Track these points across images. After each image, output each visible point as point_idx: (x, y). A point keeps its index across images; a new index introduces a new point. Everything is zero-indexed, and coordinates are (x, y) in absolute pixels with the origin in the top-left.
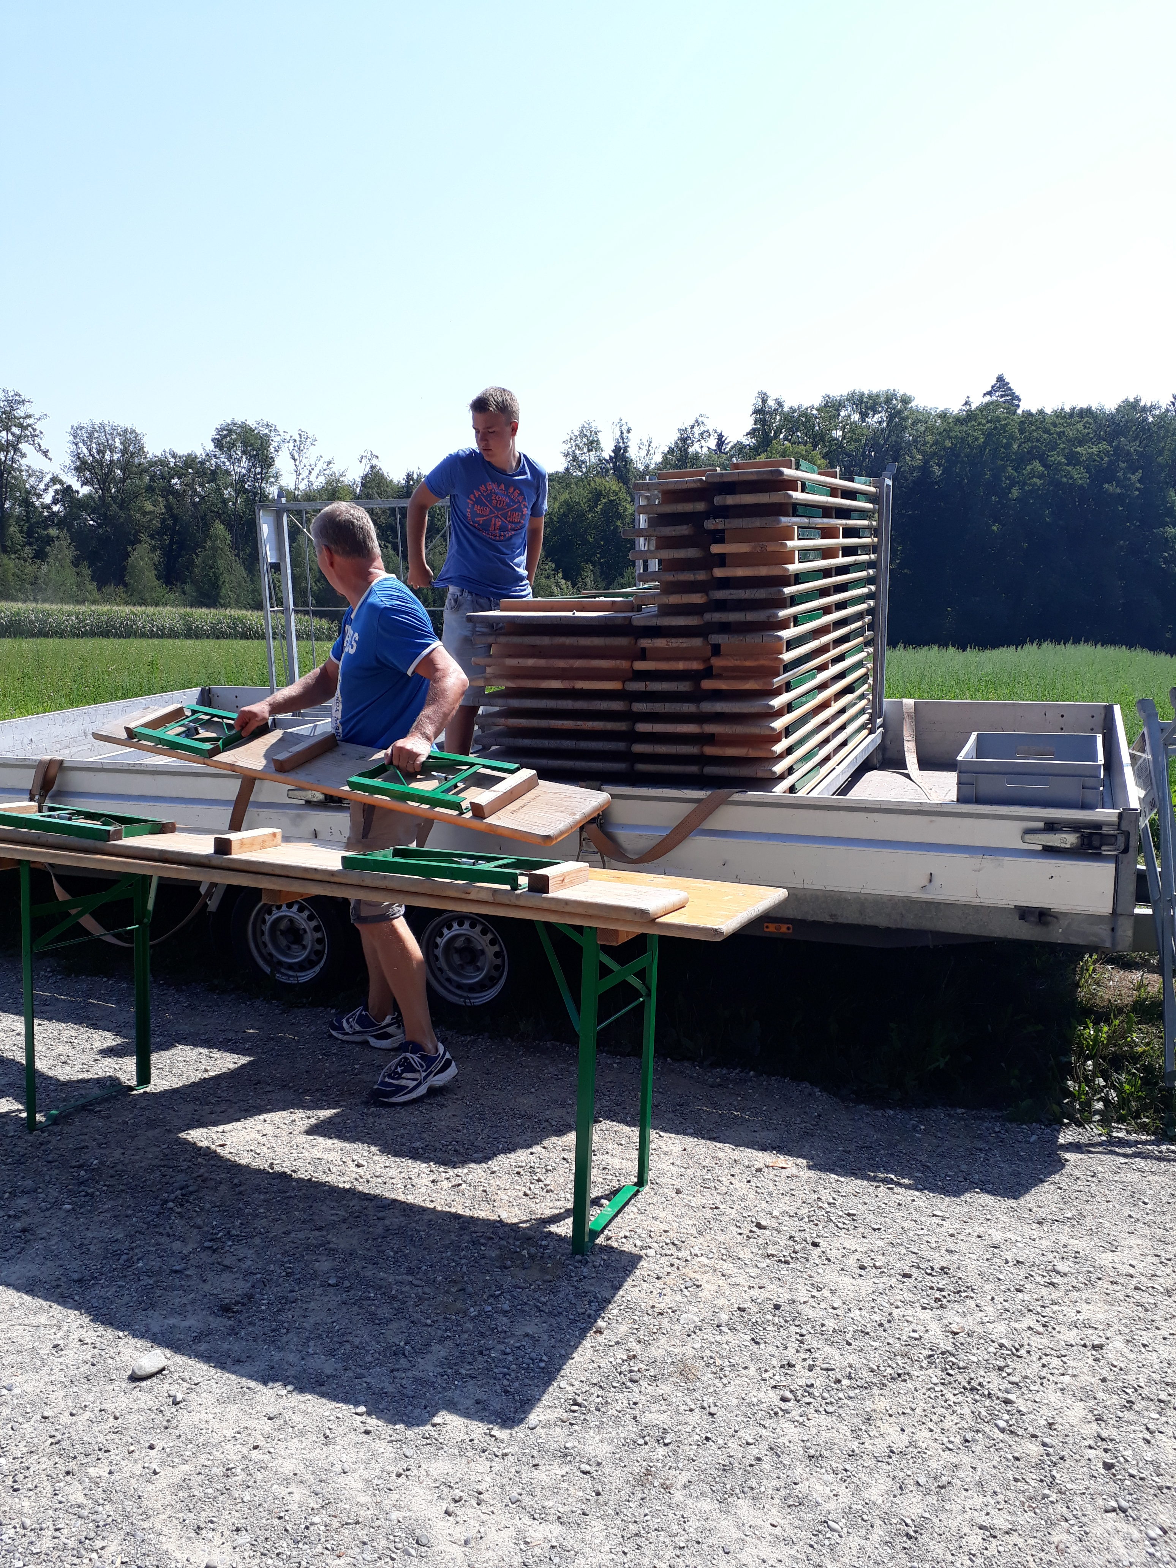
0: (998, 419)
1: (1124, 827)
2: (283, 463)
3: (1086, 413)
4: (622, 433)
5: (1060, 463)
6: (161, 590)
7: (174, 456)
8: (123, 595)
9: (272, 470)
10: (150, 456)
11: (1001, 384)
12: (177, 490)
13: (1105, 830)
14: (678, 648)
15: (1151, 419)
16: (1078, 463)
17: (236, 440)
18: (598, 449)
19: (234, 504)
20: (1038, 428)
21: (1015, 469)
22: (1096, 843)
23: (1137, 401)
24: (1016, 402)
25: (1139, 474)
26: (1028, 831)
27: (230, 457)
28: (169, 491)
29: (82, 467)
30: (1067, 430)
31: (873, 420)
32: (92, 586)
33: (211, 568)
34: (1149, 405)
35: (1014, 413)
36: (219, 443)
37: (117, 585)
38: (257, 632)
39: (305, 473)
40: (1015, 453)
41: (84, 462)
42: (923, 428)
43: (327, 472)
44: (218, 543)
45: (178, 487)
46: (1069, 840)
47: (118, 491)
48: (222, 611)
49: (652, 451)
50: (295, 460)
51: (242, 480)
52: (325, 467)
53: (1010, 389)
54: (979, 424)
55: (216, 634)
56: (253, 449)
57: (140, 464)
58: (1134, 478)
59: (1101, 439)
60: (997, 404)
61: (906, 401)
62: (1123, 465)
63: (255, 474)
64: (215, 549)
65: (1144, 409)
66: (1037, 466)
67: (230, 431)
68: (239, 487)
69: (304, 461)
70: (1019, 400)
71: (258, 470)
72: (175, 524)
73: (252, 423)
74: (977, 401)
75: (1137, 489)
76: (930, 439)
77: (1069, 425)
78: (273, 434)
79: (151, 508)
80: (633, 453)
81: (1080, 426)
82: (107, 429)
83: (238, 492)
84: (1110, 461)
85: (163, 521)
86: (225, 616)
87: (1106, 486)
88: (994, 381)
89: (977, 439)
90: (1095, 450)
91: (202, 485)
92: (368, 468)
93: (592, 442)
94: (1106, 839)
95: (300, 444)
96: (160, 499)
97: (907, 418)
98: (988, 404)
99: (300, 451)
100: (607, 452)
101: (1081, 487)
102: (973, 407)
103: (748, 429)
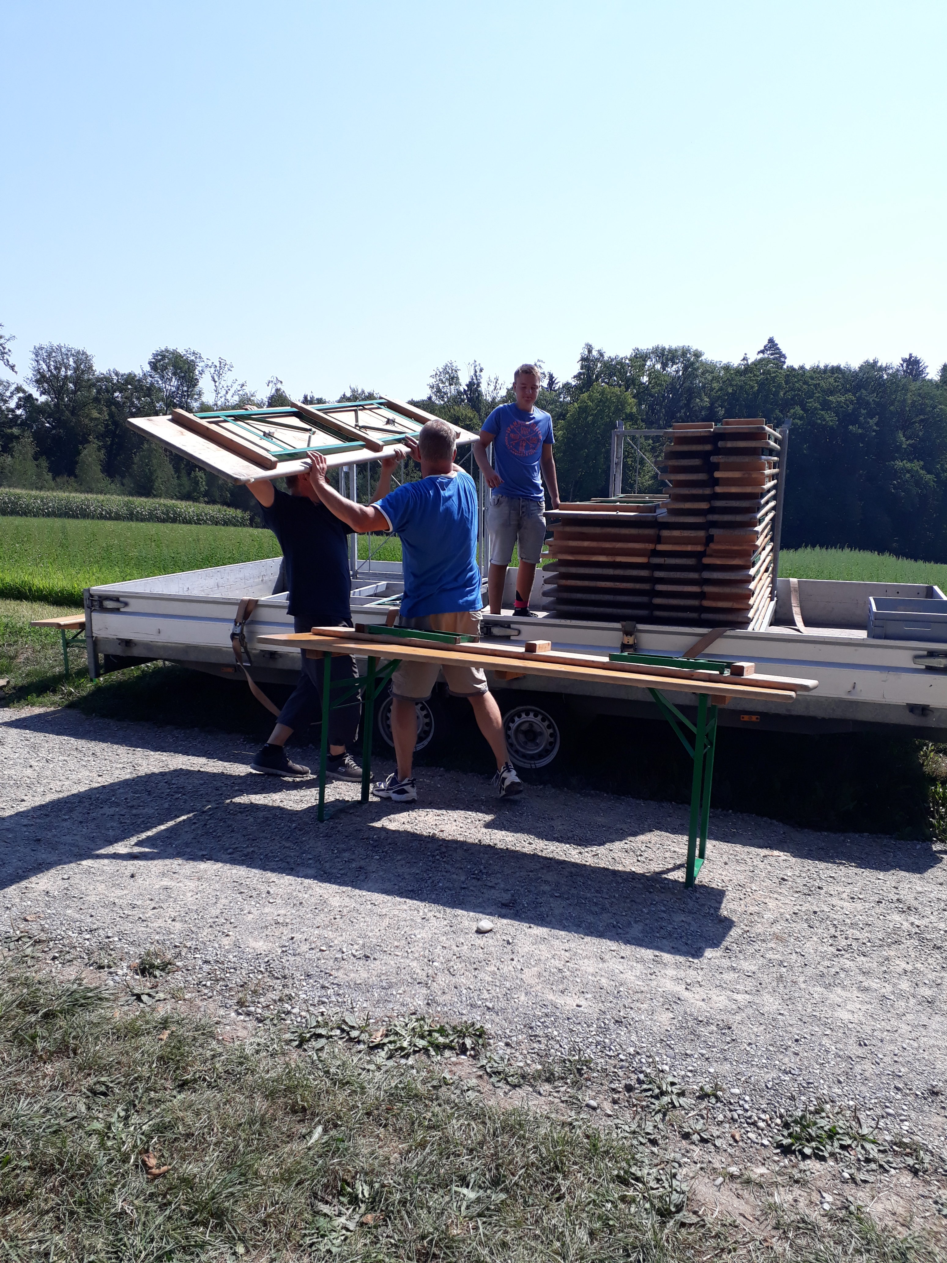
0: (769, 373)
2: (205, 384)
3: (836, 370)
4: (476, 372)
5: (816, 409)
6: (105, 482)
7: (117, 374)
8: (75, 485)
9: (197, 389)
10: (97, 373)
11: (772, 345)
12: (118, 402)
14: (688, 537)
15: (885, 377)
16: (830, 409)
17: (168, 364)
18: (458, 383)
20: (799, 380)
21: (781, 411)
23: (875, 362)
24: (783, 359)
25: (876, 419)
26: (916, 657)
27: (162, 377)
28: (112, 402)
29: (41, 380)
30: (822, 383)
31: (672, 369)
32: (49, 477)
33: (147, 465)
34: (884, 365)
35: (782, 368)
36: (154, 366)
37: (69, 476)
38: (185, 518)
39: (223, 392)
40: (782, 399)
41: (43, 376)
42: (710, 378)
43: (241, 393)
44: (154, 445)
45: (119, 399)
47: (69, 400)
48: (157, 500)
49: (498, 387)
50: (215, 382)
51: (172, 395)
52: (239, 388)
53: (778, 349)
54: (755, 375)
55: (152, 517)
56: (181, 372)
57: (89, 380)
58: (872, 422)
59: (847, 391)
60: (768, 361)
61: (697, 355)
62: (863, 412)
63: (183, 392)
64: (151, 450)
65: (881, 369)
66: (798, 410)
67: (164, 357)
68: (169, 401)
69: (223, 383)
70: (785, 358)
71: (185, 389)
72: (116, 429)
73: (181, 351)
74: (753, 357)
75: (874, 431)
76: (715, 385)
77: (823, 379)
78: (198, 360)
79: (97, 415)
80: (483, 388)
81: (831, 380)
82: (63, 350)
83: (168, 405)
84: (854, 409)
85: (107, 426)
86: (160, 505)
87: (850, 427)
88: (766, 342)
89: (752, 387)
90: (843, 399)
91: (138, 399)
92: (273, 391)
93: (453, 378)
95: (220, 369)
96: (105, 409)
97: (698, 368)
98: (761, 360)
99: (219, 375)
100: (463, 387)
101: (832, 428)
102: (750, 362)
103: (576, 373)
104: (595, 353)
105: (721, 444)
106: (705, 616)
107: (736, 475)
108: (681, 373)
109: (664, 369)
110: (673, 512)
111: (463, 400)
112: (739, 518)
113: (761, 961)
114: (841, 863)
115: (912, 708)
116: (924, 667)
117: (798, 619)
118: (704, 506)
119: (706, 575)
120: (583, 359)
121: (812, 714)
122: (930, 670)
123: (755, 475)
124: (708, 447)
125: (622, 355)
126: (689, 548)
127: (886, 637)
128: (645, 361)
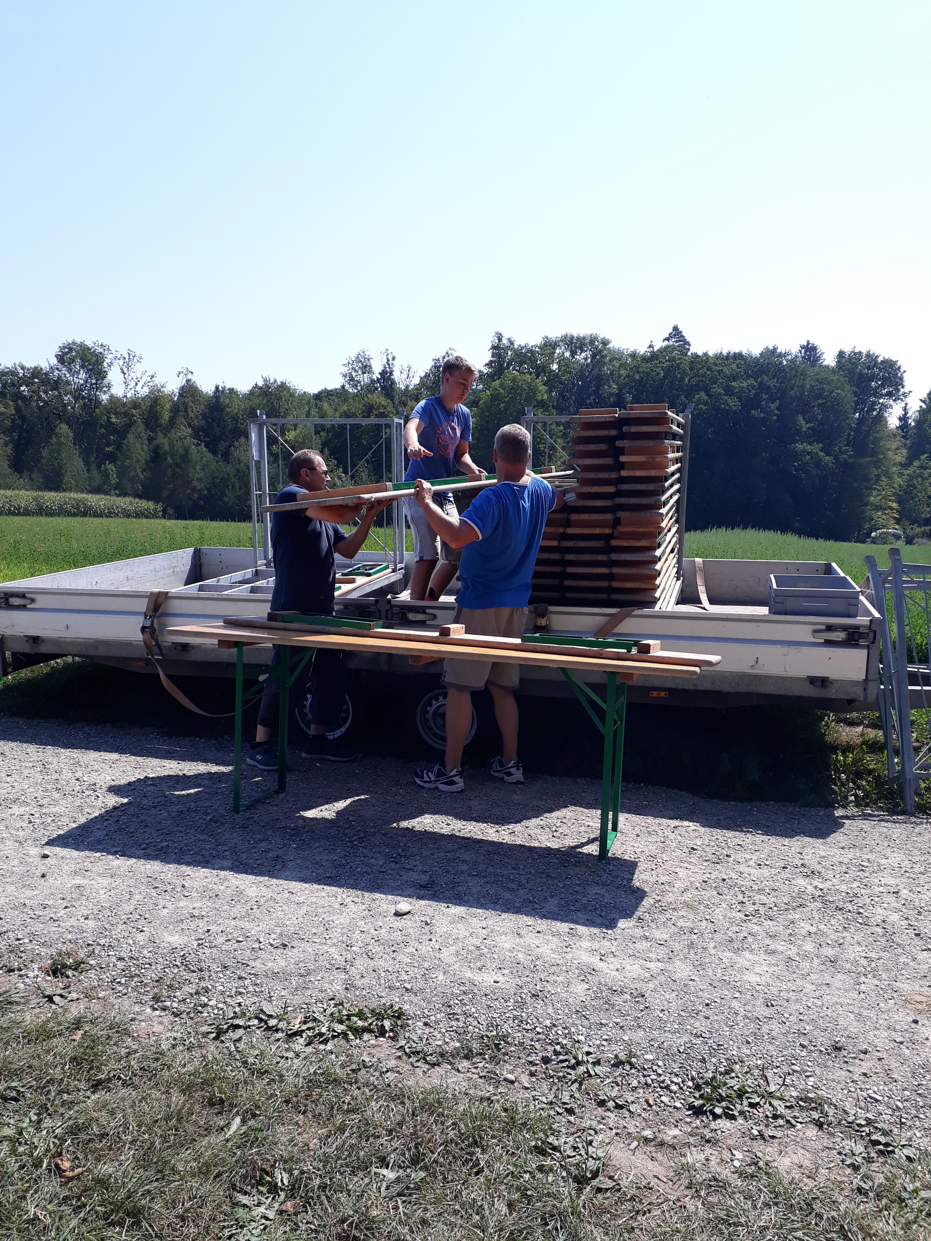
0: (674, 359)
1: (873, 628)
2: (114, 376)
3: (738, 356)
4: (388, 360)
5: (720, 394)
6: (13, 477)
7: (23, 368)
9: (106, 382)
11: (676, 332)
12: (25, 396)
13: (862, 630)
14: (596, 520)
15: (785, 363)
16: (733, 394)
17: (75, 357)
18: (370, 372)
19: (73, 408)
20: (703, 367)
21: (686, 397)
22: (856, 637)
23: (775, 349)
24: (687, 347)
25: (777, 403)
26: (816, 631)
27: (69, 371)
28: (18, 396)
30: (725, 369)
31: (580, 357)
33: (56, 459)
34: (783, 352)
35: (686, 355)
36: (61, 359)
38: (96, 511)
39: (132, 384)
40: (687, 385)
42: (617, 365)
43: (150, 384)
44: (62, 439)
45: (26, 393)
46: (840, 636)
48: (67, 494)
49: (411, 375)
50: (124, 374)
51: (80, 389)
52: (149, 380)
53: (683, 336)
54: (660, 362)
55: (61, 512)
56: (89, 364)
58: (774, 406)
59: (749, 377)
60: (674, 348)
61: (605, 343)
62: (765, 396)
63: (91, 384)
64: (59, 444)
65: (780, 355)
66: (703, 395)
67: (71, 349)
68: (77, 395)
69: (132, 374)
70: (690, 345)
71: (94, 381)
72: (23, 424)
73: (89, 343)
74: (659, 345)
75: (775, 415)
76: (623, 372)
77: (726, 365)
78: (106, 352)
79: (4, 410)
80: (396, 376)
81: (734, 366)
83: (76, 398)
84: (756, 393)
85: (13, 420)
86: (70, 499)
87: (753, 412)
88: (671, 330)
89: (658, 374)
90: (745, 384)
91: (46, 392)
92: (184, 382)
93: (365, 367)
94: (862, 636)
95: (129, 361)
96: (11, 403)
97: (606, 356)
98: (667, 347)
99: (128, 367)
100: (376, 375)
101: (735, 412)
102: (656, 349)
103: (487, 361)
104: (505, 341)
105: (625, 429)
106: (614, 596)
107: (641, 459)
108: (589, 361)
109: (573, 357)
110: (582, 496)
111: (376, 389)
112: (644, 501)
113: (673, 929)
114: (748, 832)
115: (813, 680)
116: (823, 641)
117: (704, 597)
118: (611, 489)
119: (615, 557)
120: (493, 347)
121: (717, 688)
122: (829, 643)
123: (658, 459)
124: (613, 432)
125: (531, 343)
126: (597, 531)
127: (786, 613)
128: (555, 349)
